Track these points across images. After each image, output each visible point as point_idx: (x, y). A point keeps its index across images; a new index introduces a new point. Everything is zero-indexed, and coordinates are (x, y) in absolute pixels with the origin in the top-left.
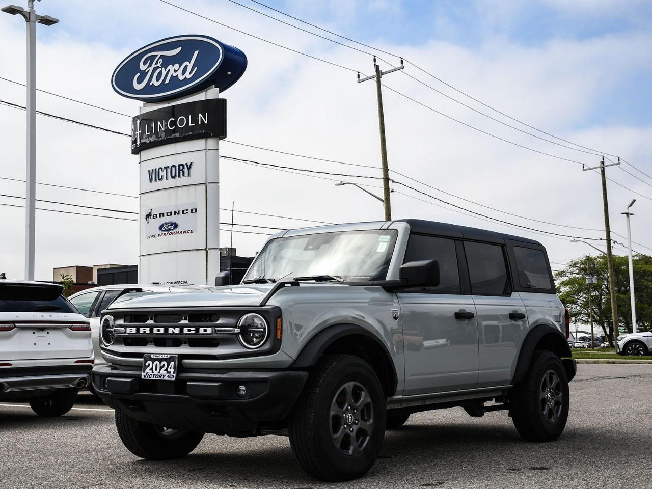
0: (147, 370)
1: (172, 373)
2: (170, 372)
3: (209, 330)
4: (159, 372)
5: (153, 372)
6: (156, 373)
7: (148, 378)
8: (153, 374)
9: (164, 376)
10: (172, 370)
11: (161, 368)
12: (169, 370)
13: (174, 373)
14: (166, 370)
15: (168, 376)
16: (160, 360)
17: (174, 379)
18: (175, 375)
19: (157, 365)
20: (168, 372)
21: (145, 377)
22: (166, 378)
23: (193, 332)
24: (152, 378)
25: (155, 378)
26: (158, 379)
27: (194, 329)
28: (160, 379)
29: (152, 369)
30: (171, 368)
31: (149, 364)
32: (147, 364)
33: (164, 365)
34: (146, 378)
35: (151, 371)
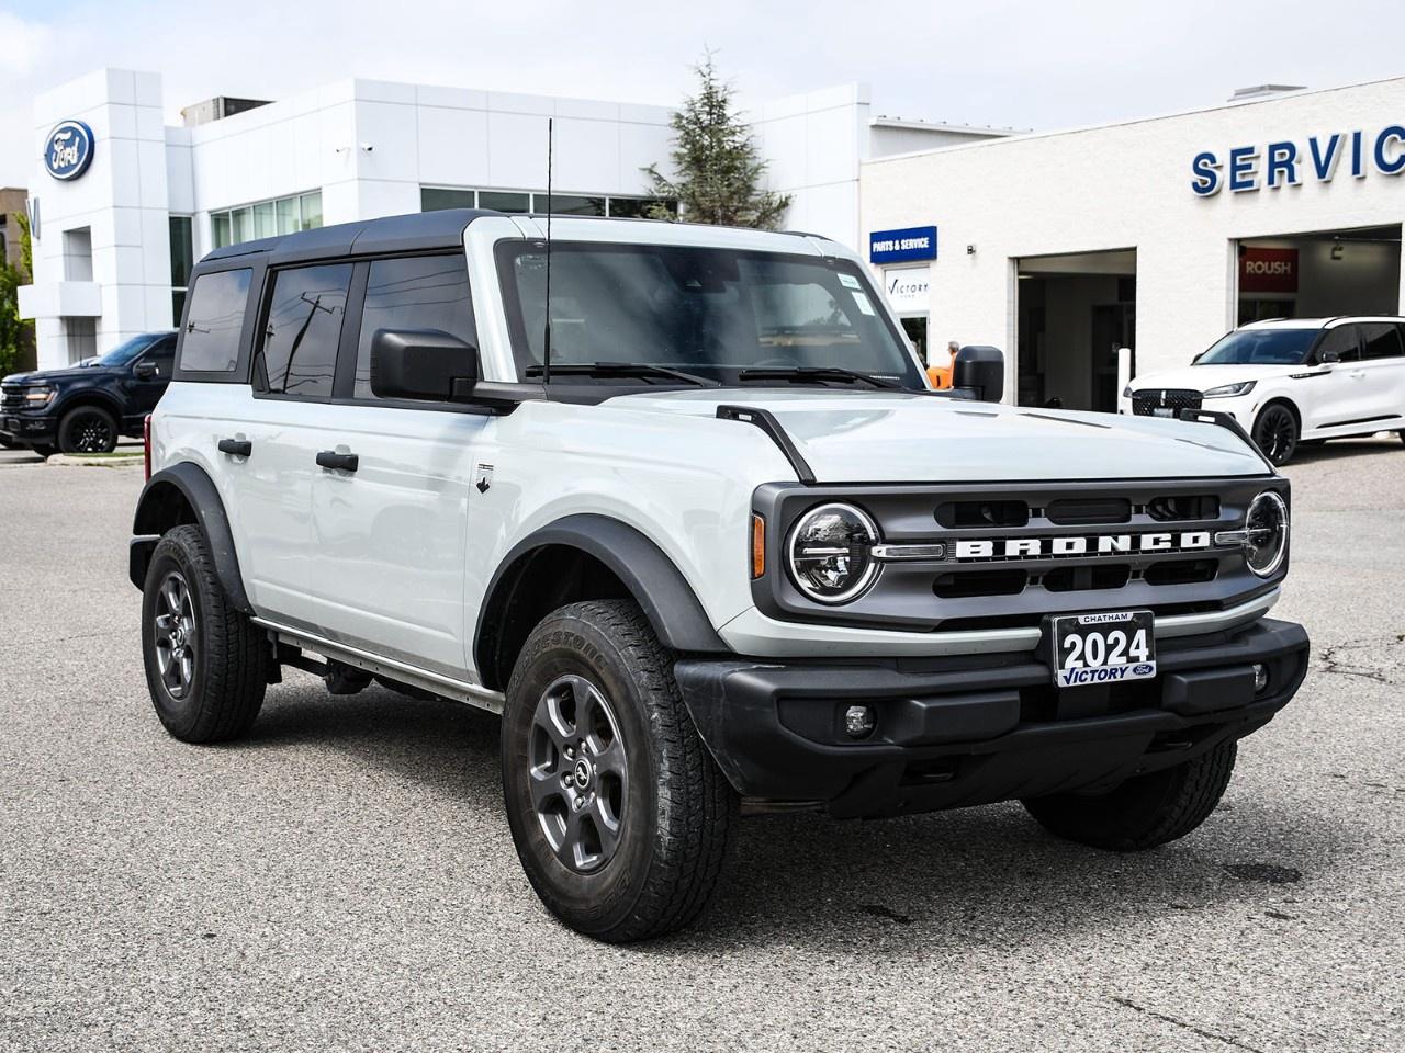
0: (1070, 662)
1: (1143, 659)
2: (1137, 659)
3: (1205, 539)
4: (1105, 663)
5: (1086, 665)
6: (1095, 664)
7: (1078, 683)
8: (1088, 669)
9: (1123, 672)
10: (1143, 653)
11: (1109, 649)
12: (1133, 652)
13: (1149, 658)
14: (1125, 652)
15: (1135, 670)
16: (1105, 629)
17: (1153, 674)
18: (1153, 663)
19: (1095, 643)
20: (1131, 660)
21: (1068, 681)
22: (1129, 676)
23: (1168, 545)
24: (1088, 682)
25: (1096, 681)
26: (1106, 680)
27: (1168, 536)
28: (1112, 680)
29: (1082, 657)
30: (1138, 647)
31: (1073, 645)
32: (1067, 644)
33: (1117, 641)
34: (1072, 684)
35: (1080, 663)
